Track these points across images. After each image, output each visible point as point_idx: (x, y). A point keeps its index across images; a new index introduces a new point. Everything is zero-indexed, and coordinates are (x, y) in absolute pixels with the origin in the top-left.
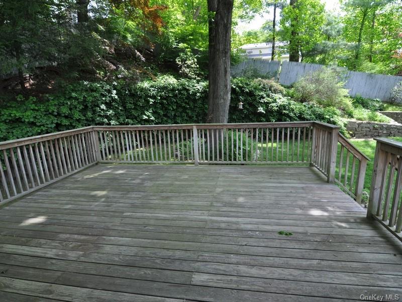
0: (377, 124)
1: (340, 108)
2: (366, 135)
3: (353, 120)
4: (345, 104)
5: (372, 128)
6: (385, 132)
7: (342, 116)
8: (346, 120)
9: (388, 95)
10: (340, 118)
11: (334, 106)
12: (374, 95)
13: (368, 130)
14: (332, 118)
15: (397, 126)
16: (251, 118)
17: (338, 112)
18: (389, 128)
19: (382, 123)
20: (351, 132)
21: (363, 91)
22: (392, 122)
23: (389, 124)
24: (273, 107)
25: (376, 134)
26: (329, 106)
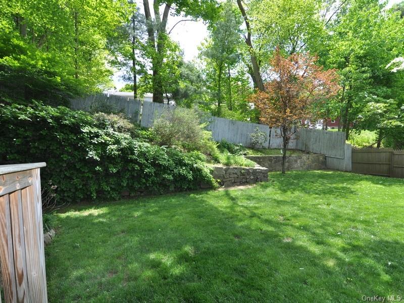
0: (244, 169)
1: (205, 153)
2: (235, 182)
3: (220, 166)
4: (210, 147)
5: (239, 174)
6: (252, 177)
7: (209, 162)
8: (212, 166)
9: (249, 141)
10: (206, 164)
11: (198, 149)
12: (238, 141)
13: (236, 176)
14: (196, 163)
15: (261, 170)
16: (78, 167)
17: (203, 156)
18: (255, 172)
19: (247, 168)
20: (219, 180)
21: (227, 136)
22: (257, 167)
23: (254, 168)
24: (112, 150)
25: (244, 180)
26: (193, 150)
